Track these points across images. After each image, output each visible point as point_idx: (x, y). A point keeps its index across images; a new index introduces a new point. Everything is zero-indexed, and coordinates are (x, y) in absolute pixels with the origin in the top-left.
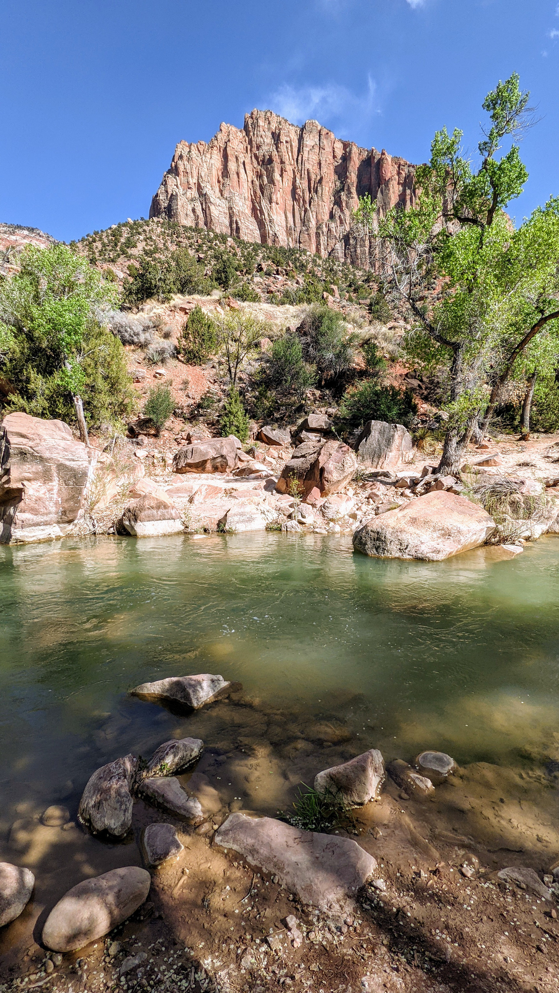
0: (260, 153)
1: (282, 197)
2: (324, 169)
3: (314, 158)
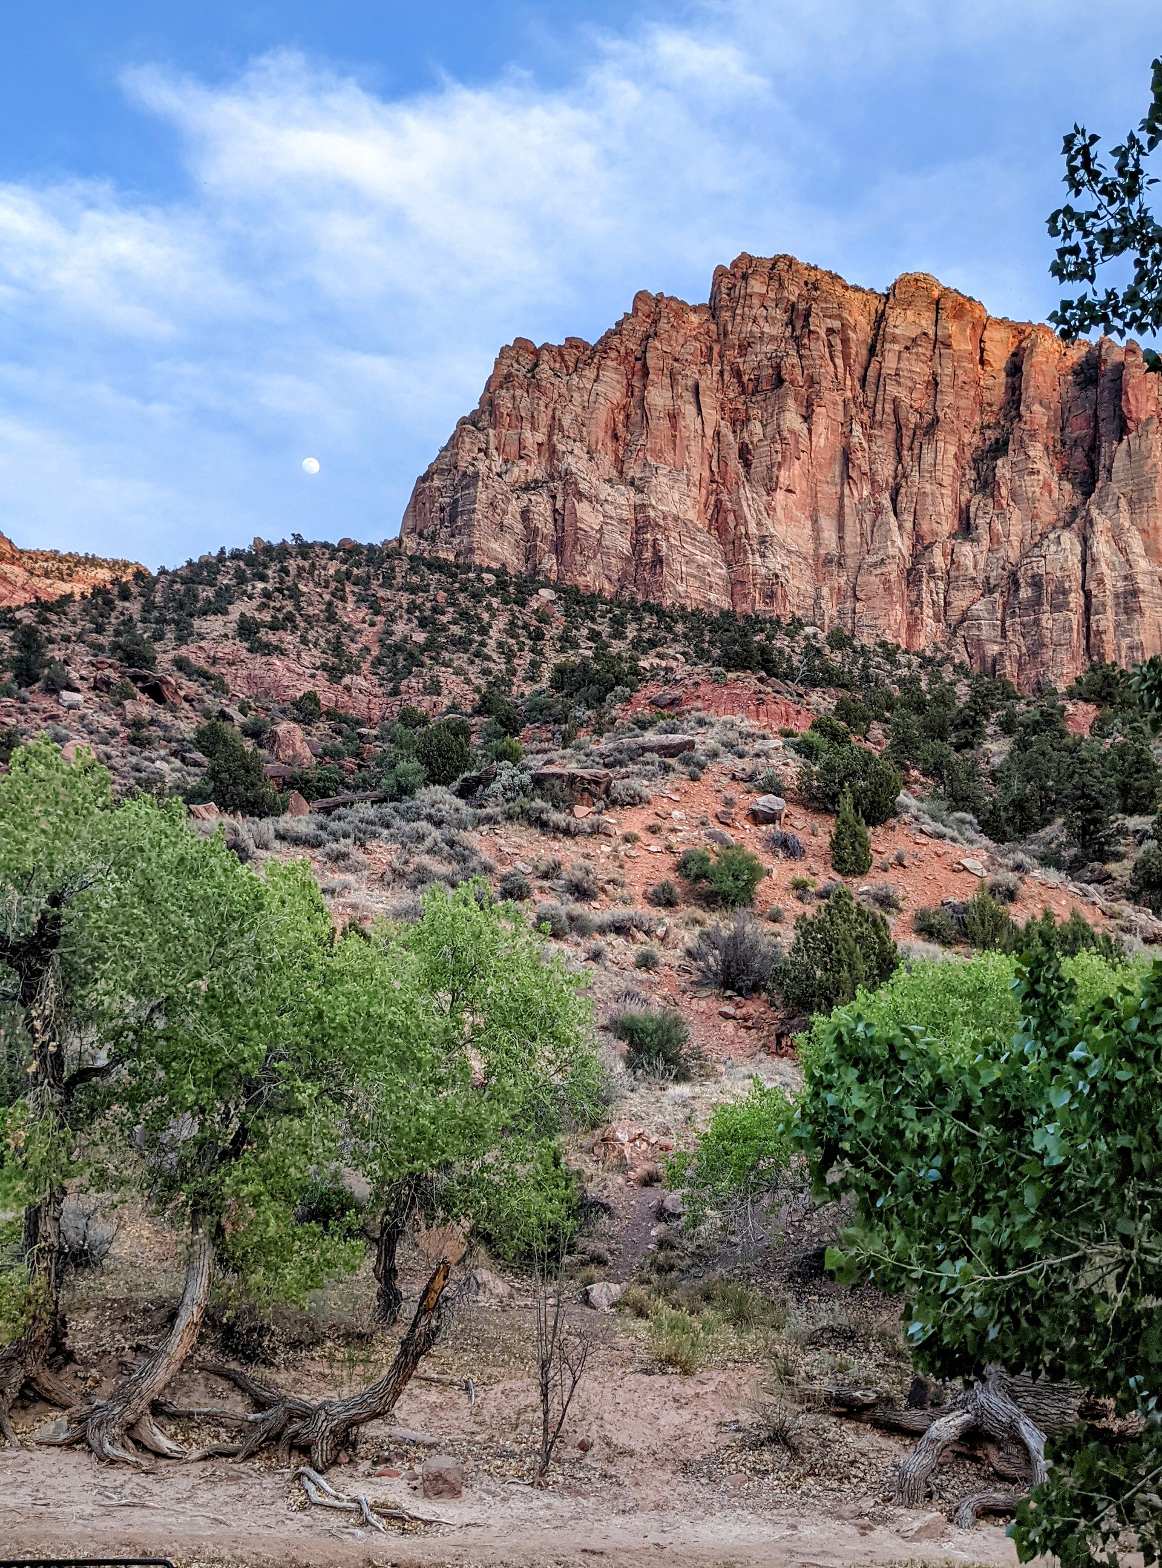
0: (747, 365)
1: (806, 474)
2: (947, 397)
3: (918, 368)
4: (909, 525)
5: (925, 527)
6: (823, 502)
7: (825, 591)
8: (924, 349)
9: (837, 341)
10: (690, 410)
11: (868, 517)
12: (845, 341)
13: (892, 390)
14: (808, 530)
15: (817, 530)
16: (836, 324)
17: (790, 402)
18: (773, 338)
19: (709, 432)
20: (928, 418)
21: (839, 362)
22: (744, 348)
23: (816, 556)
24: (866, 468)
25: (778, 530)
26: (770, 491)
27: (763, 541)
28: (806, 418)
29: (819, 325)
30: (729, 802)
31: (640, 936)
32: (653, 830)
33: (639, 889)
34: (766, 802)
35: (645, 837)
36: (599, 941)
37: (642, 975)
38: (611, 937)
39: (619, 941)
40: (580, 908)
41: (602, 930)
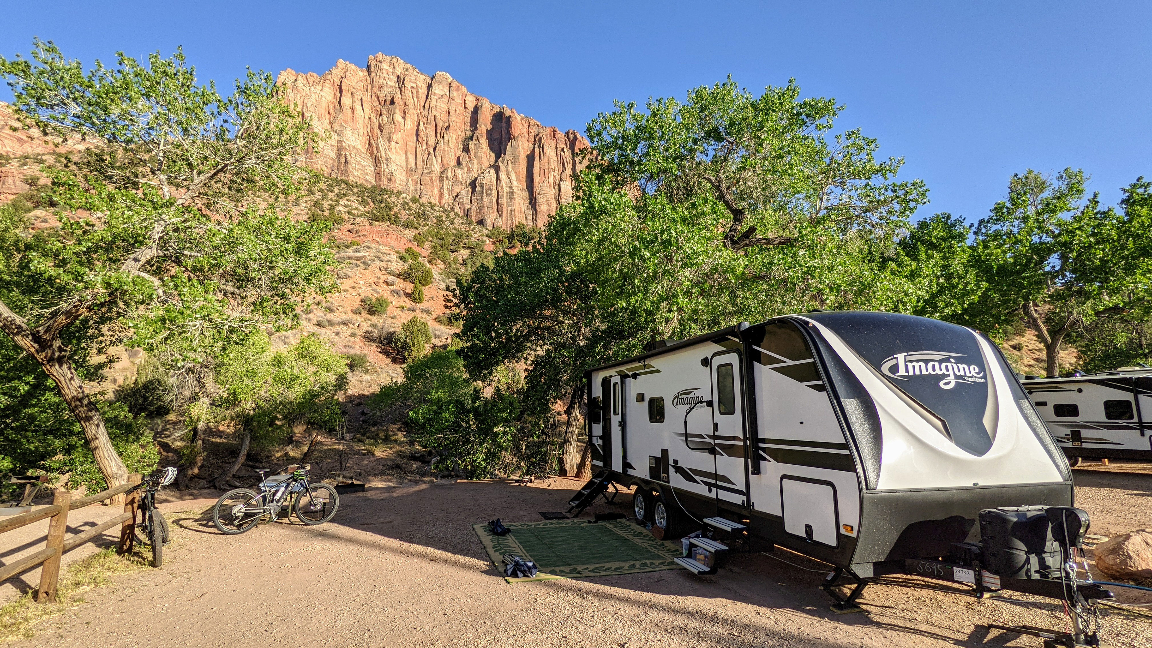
1: (403, 138)
2: (453, 118)
3: (443, 106)
4: (439, 161)
5: (445, 162)
6: (409, 148)
7: (410, 180)
8: (446, 100)
9: (414, 91)
10: (358, 107)
11: (426, 156)
12: (418, 92)
13: (434, 112)
14: (404, 158)
15: (407, 158)
16: (414, 86)
17: (397, 111)
18: (391, 87)
19: (367, 117)
20: (447, 124)
21: (415, 99)
22: (380, 88)
23: (407, 167)
24: (425, 138)
25: (393, 156)
26: (389, 142)
27: (387, 159)
28: (404, 118)
29: (408, 85)
30: (379, 278)
31: (351, 326)
32: (353, 288)
33: (349, 308)
34: (390, 278)
35: (351, 290)
36: (337, 328)
37: (352, 339)
38: (342, 326)
39: (345, 328)
40: (330, 316)
41: (339, 324)
